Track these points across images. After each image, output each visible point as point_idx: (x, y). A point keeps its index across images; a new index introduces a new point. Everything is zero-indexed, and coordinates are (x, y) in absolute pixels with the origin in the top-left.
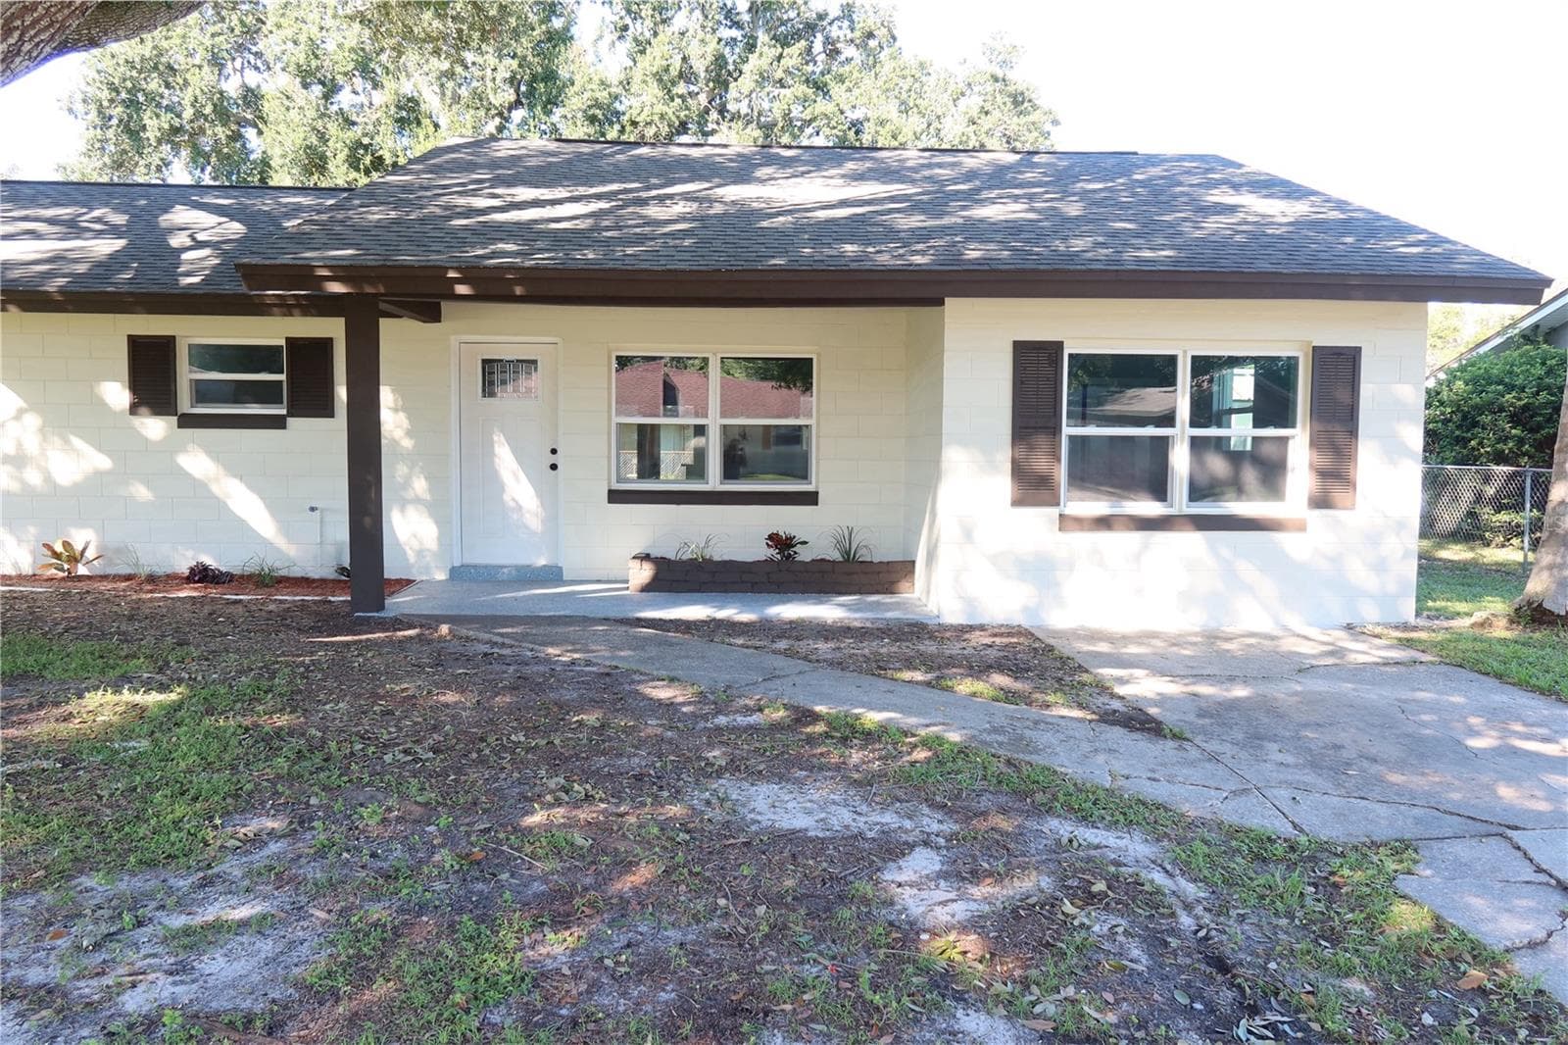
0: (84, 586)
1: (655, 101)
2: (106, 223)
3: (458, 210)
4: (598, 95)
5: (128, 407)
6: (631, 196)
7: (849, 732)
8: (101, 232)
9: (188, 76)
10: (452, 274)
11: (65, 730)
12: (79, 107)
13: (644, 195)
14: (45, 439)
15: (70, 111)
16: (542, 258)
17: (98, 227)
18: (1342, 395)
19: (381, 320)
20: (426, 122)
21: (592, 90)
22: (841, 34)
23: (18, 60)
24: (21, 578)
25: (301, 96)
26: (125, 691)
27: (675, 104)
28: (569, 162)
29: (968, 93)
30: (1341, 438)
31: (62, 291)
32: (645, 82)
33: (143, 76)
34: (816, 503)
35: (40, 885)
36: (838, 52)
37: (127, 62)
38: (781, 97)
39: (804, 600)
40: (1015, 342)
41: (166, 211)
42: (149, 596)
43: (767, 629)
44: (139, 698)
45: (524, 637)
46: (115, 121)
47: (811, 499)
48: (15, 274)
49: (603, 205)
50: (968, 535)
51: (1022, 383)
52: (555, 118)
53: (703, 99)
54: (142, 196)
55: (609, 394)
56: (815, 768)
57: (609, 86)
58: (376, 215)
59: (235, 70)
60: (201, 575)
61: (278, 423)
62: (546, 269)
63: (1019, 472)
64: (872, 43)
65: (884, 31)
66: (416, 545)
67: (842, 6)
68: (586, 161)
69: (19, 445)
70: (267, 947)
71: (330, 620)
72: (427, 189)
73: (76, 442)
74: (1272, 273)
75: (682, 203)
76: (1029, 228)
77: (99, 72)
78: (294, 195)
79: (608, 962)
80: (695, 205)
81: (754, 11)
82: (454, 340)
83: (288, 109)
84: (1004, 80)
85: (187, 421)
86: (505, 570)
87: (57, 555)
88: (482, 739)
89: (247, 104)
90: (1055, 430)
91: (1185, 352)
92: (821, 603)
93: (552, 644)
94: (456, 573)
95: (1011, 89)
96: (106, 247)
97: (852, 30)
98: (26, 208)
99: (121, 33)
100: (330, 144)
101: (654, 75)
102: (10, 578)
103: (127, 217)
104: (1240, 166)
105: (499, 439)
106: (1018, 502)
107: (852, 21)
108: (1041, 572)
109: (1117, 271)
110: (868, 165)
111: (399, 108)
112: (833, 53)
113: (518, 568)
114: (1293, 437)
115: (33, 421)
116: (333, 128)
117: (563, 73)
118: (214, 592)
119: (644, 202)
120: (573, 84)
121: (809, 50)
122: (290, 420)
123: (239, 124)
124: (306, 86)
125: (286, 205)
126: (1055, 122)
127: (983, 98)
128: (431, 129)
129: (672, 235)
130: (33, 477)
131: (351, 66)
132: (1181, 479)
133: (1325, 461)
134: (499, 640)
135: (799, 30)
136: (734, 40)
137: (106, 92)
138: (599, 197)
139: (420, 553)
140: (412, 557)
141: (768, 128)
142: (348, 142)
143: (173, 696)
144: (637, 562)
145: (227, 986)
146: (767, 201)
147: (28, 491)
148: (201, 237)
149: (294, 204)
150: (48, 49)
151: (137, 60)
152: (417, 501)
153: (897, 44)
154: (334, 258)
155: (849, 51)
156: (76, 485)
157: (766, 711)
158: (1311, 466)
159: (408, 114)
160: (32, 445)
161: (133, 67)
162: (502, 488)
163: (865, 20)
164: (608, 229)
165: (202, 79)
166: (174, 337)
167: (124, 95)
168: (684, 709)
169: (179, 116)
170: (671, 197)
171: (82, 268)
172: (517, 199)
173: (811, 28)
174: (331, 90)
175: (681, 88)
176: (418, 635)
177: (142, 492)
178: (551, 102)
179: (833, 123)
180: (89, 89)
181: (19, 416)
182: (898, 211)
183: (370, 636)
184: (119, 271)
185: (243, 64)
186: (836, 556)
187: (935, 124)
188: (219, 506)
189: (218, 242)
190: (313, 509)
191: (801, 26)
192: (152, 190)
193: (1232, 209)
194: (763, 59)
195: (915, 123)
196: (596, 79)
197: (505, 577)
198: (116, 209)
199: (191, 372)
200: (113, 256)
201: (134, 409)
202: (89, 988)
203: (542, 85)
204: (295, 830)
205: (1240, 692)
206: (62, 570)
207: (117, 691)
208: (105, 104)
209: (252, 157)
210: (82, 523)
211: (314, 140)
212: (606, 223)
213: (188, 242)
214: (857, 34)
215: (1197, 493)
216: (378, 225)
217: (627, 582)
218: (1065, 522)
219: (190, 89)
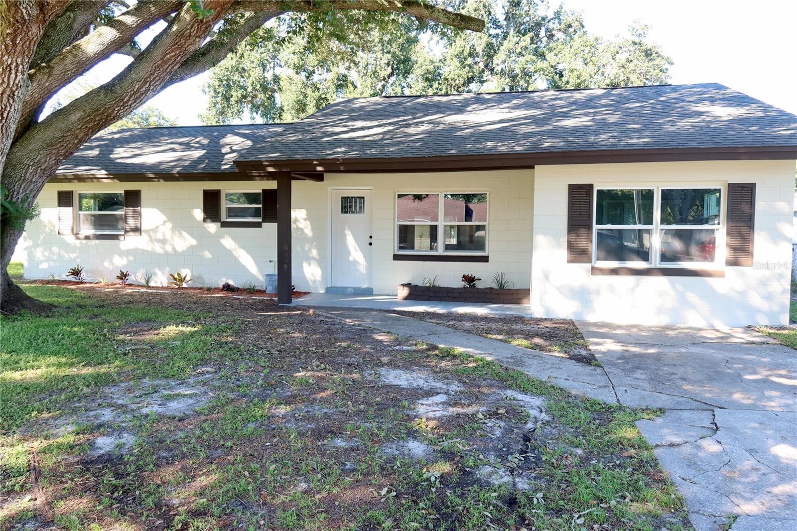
0: (183, 291)
1: (456, 68)
2: (200, 144)
3: (328, 133)
4: (428, 67)
5: (202, 219)
6: (405, 123)
7: (448, 355)
8: (198, 147)
9: (250, 72)
10: (315, 163)
11: (156, 338)
12: (207, 89)
13: (410, 122)
14: (173, 232)
15: (203, 91)
16: (353, 154)
17: (197, 145)
18: (745, 208)
19: (292, 181)
20: (350, 85)
21: (426, 65)
22: (555, 26)
23: (149, 92)
24: (163, 288)
25: (295, 77)
26: (180, 326)
27: (465, 69)
28: (385, 108)
29: (620, 52)
30: (744, 230)
31: (178, 173)
32: (452, 59)
33: (232, 74)
34: (487, 261)
35: (131, 380)
36: (553, 35)
37: (226, 68)
38: (519, 62)
39: (474, 306)
40: (569, 185)
41: (224, 137)
42: (205, 295)
43: (449, 316)
44: (183, 329)
45: (340, 315)
46: (220, 94)
47: (485, 259)
48: (162, 167)
49: (391, 128)
50: (546, 277)
51: (573, 204)
52: (409, 80)
53: (482, 65)
54: (216, 131)
55: (394, 211)
56: (422, 366)
57: (435, 62)
58: (293, 138)
59: (270, 67)
60: (228, 288)
61: (258, 225)
62: (352, 159)
63: (571, 247)
64: (571, 30)
65: (577, 23)
66: (313, 279)
67: (555, 12)
68: (393, 107)
69: (164, 235)
70: (191, 401)
71: (270, 306)
72: (318, 124)
73: (184, 233)
74: (697, 148)
75: (426, 125)
76: (582, 130)
77: (214, 74)
78: (275, 127)
79: (296, 415)
80: (431, 126)
81: (508, 19)
82: (330, 189)
83: (291, 84)
84: (640, 44)
85: (225, 225)
86: (349, 289)
87: (175, 279)
88: (298, 349)
89: (275, 82)
90: (589, 227)
91: (658, 188)
92: (482, 306)
93: (349, 318)
94: (328, 290)
95: (644, 48)
96: (197, 154)
97: (560, 24)
98: (172, 139)
99: (192, 74)
100: (308, 99)
101: (456, 56)
102: (159, 287)
103: (208, 141)
104: (727, 88)
105: (348, 233)
106: (570, 261)
107: (560, 19)
108: (583, 295)
109: (612, 150)
110: (525, 100)
111: (338, 80)
112: (551, 36)
113: (354, 288)
114: (718, 229)
115: (169, 225)
116: (309, 91)
117: (413, 58)
118: (230, 295)
119: (408, 125)
120: (417, 63)
121: (537, 35)
122: (263, 224)
123: (272, 92)
124: (297, 73)
125: (270, 132)
126: (671, 63)
127: (629, 53)
128: (352, 88)
129: (413, 141)
130: (169, 248)
131: (316, 63)
132: (656, 251)
133: (736, 242)
134: (330, 316)
135: (532, 26)
136: (498, 35)
137: (217, 82)
138: (390, 124)
139: (314, 282)
140: (311, 284)
141: (514, 78)
142: (315, 97)
143: (196, 329)
144: (402, 287)
145: (173, 410)
146: (465, 122)
147: (167, 254)
148: (234, 148)
149: (274, 131)
150: (159, 87)
151: (230, 67)
152: (314, 258)
153: (585, 30)
154: (271, 157)
155: (559, 35)
156: (184, 251)
157: (418, 346)
158: (727, 244)
159: (342, 83)
160: (168, 235)
161: (228, 70)
162: (349, 253)
163: (566, 19)
164: (387, 139)
165: (256, 73)
166: (220, 190)
167: (224, 82)
168: (385, 343)
169: (246, 90)
170: (422, 122)
171: (187, 163)
172: (355, 127)
173: (539, 25)
174: (310, 74)
175: (470, 61)
176: (301, 313)
177: (208, 255)
178: (407, 73)
179: (546, 73)
180: (211, 81)
181: (165, 222)
182: (524, 124)
183: (281, 313)
184: (200, 164)
185: (274, 64)
186: (495, 286)
187: (602, 70)
188: (236, 260)
189: (241, 150)
190: (271, 261)
191: (533, 24)
192: (221, 128)
193: (700, 114)
194: (511, 43)
195: (591, 69)
196: (428, 60)
197: (349, 292)
198: (205, 137)
199: (226, 204)
200: (199, 158)
201: (205, 220)
202: (134, 406)
203: (402, 65)
204: (217, 372)
205: (652, 351)
206: (177, 285)
207: (177, 325)
208: (217, 87)
209: (277, 106)
210: (185, 266)
211: (301, 97)
212: (388, 137)
213: (229, 150)
214: (563, 26)
215: (664, 258)
216: (294, 142)
217: (397, 296)
218: (594, 270)
219: (251, 78)
